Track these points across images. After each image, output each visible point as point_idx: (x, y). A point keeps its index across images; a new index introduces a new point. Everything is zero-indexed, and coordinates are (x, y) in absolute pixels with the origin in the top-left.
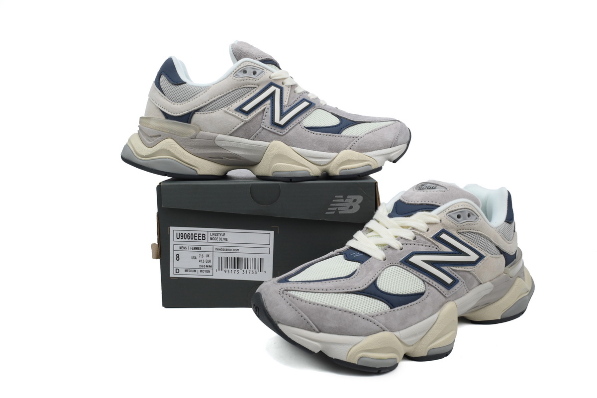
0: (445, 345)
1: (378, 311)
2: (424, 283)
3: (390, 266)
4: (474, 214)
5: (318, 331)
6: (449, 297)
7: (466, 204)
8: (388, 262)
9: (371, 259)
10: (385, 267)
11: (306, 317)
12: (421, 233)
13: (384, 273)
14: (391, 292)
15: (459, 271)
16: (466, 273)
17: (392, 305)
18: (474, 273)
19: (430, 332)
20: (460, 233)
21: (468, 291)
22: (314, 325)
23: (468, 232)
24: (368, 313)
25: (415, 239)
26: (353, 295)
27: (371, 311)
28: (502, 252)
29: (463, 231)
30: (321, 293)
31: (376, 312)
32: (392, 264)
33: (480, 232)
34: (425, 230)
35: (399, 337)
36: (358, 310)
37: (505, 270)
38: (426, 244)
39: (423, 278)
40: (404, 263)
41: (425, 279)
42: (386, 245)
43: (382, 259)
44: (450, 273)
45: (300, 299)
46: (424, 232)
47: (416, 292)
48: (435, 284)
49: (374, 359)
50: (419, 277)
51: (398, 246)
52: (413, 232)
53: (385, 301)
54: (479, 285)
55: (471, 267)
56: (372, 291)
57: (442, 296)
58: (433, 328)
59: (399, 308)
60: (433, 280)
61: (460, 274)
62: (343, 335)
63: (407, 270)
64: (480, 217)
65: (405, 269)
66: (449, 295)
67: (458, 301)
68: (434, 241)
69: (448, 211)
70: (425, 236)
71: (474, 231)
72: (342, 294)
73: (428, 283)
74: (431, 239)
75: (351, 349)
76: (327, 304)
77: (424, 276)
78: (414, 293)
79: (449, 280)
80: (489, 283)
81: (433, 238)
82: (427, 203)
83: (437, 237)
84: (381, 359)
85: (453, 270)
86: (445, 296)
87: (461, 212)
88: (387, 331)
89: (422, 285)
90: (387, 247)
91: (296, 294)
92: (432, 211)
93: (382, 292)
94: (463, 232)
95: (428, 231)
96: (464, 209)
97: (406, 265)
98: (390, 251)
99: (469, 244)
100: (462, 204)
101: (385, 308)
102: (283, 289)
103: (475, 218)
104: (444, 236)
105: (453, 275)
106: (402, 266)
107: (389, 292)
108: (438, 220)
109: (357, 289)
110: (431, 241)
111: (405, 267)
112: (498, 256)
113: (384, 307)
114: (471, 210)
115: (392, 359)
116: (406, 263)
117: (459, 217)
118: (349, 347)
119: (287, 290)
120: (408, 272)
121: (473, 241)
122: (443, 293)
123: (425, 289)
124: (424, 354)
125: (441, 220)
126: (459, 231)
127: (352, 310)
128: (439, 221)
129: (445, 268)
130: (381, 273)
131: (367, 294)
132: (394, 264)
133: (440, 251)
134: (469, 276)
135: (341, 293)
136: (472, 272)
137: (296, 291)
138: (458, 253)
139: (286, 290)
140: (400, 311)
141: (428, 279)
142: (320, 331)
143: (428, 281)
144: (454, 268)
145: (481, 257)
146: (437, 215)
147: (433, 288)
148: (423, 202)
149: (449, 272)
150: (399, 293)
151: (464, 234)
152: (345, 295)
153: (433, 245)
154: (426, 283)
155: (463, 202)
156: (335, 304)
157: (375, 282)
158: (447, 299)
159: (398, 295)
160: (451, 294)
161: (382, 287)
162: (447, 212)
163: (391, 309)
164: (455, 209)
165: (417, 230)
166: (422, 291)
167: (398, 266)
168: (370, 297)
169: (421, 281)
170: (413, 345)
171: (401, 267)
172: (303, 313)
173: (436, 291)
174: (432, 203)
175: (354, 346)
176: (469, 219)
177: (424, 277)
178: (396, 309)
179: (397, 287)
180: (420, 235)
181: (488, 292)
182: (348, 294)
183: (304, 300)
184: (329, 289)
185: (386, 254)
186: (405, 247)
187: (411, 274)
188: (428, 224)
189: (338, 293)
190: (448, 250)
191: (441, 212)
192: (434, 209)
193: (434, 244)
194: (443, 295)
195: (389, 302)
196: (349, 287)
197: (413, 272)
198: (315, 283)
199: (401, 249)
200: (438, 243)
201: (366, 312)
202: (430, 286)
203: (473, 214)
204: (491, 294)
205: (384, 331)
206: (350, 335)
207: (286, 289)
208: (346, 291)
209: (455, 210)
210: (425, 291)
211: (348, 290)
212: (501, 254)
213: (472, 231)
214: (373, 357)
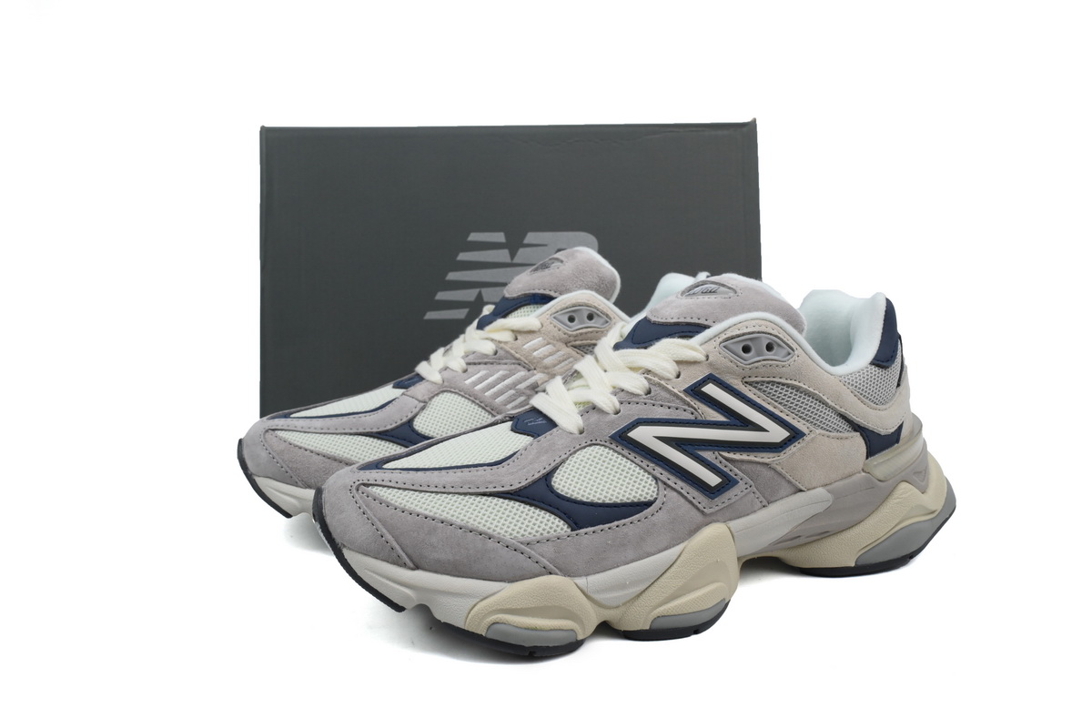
0: (690, 611)
1: (542, 534)
2: (657, 483)
3: (590, 445)
4: (784, 345)
5: (412, 565)
6: (711, 514)
7: (763, 322)
8: (587, 438)
9: (555, 430)
10: (578, 447)
11: (389, 537)
12: (662, 382)
13: (574, 459)
14: (580, 497)
15: (742, 461)
16: (759, 468)
17: (576, 524)
18: (779, 468)
19: (658, 582)
20: (750, 384)
21: (765, 503)
22: (404, 555)
23: (768, 383)
24: (519, 535)
25: (649, 392)
26: (496, 500)
27: (526, 533)
28: (857, 427)
29: (756, 379)
30: (432, 492)
31: (538, 534)
32: (594, 442)
33: (796, 383)
34: (672, 375)
35: (585, 589)
36: (498, 530)
37: (864, 464)
38: (670, 404)
39: (654, 473)
40: (617, 441)
41: (659, 475)
42: (588, 403)
43: (576, 431)
44: (719, 465)
45: (385, 502)
46: (669, 380)
47: (636, 500)
48: (680, 485)
49: (521, 628)
50: (646, 471)
51: (611, 405)
52: (646, 378)
53: (562, 515)
54: (795, 493)
55: (771, 455)
56: (539, 494)
57: (695, 510)
58: (668, 574)
59: (590, 529)
60: (677, 476)
61: (744, 467)
62: (463, 577)
63: (623, 456)
64: (799, 351)
65: (619, 453)
66: (711, 510)
67: (735, 524)
68: (688, 399)
69: (723, 337)
70: (669, 387)
71: (783, 381)
72: (473, 497)
73: (665, 484)
74: (682, 395)
75: (475, 605)
76: (437, 515)
77: (656, 468)
78: (629, 501)
79: (713, 480)
80: (820, 490)
81: (686, 391)
82: (689, 320)
83: (695, 391)
84: (535, 629)
85: (727, 459)
86: (702, 512)
87: (751, 339)
88: (557, 574)
89: (652, 488)
90: (591, 409)
91: (382, 493)
92: (691, 337)
93: (559, 496)
94: (757, 383)
95: (678, 376)
96: (759, 332)
97: (622, 445)
98: (594, 417)
99: (770, 408)
100: (754, 322)
101: (559, 529)
102: (361, 482)
103: (783, 352)
104: (711, 389)
105: (725, 469)
106: (613, 446)
107: (573, 497)
108: (701, 357)
109: (507, 488)
110: (682, 399)
111: (619, 449)
112: (846, 434)
113: (557, 526)
114: (776, 336)
115: (562, 630)
116: (623, 440)
117: (746, 349)
118: (472, 602)
119: (367, 485)
120: (625, 459)
121: (780, 400)
122: (699, 506)
123: (657, 494)
124: (644, 625)
125: (707, 357)
126: (747, 380)
127: (485, 529)
128: (703, 358)
129: (708, 455)
130: (567, 459)
131: (525, 499)
132: (598, 442)
133: (699, 418)
134: (769, 474)
135: (471, 494)
136: (774, 465)
137: (384, 486)
138: (740, 424)
139: (364, 485)
140: (591, 536)
141: (665, 475)
142: (417, 567)
143: (665, 479)
144: (731, 455)
145: (795, 435)
146: (701, 345)
147: (675, 494)
148: (682, 320)
149: (715, 462)
150: (596, 500)
151: (759, 386)
152: (478, 499)
153: (686, 407)
154: (660, 483)
155: (757, 319)
156: (453, 516)
157: (548, 476)
158: (708, 519)
159: (592, 505)
160: (717, 508)
161: (561, 487)
162: (721, 340)
163: (572, 531)
164: (738, 332)
165: (655, 375)
166: (649, 498)
167: (606, 447)
168: (531, 505)
169: (651, 478)
170: (617, 607)
171: (610, 449)
172: (384, 531)
173: (683, 500)
174: (697, 321)
175: (482, 600)
176: (769, 355)
177: (658, 471)
178: (583, 531)
179: (594, 489)
180: (660, 385)
181: (819, 508)
182: (485, 498)
183: (392, 505)
184: (448, 486)
185: (584, 421)
186: (625, 409)
187: (629, 462)
188: (679, 363)
189: (465, 494)
190: (718, 417)
191: (711, 339)
192: (698, 332)
193: (689, 405)
194: (698, 509)
195: (569, 518)
196: (491, 482)
197: (635, 460)
198: (428, 473)
199: (617, 413)
200: (698, 403)
201: (515, 533)
202: (668, 489)
203: (779, 345)
204: (828, 512)
205: (551, 573)
206: (477, 578)
207: (366, 482)
208: (482, 490)
209: (738, 336)
210: (656, 499)
211: (487, 490)
212: (856, 430)
213: (777, 380)
214: (519, 625)
